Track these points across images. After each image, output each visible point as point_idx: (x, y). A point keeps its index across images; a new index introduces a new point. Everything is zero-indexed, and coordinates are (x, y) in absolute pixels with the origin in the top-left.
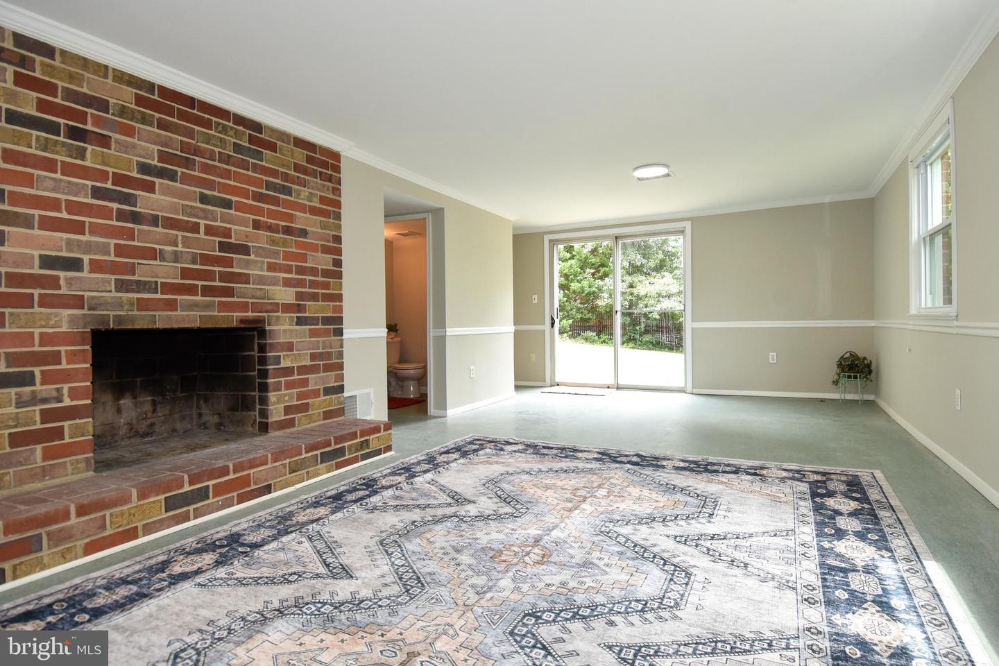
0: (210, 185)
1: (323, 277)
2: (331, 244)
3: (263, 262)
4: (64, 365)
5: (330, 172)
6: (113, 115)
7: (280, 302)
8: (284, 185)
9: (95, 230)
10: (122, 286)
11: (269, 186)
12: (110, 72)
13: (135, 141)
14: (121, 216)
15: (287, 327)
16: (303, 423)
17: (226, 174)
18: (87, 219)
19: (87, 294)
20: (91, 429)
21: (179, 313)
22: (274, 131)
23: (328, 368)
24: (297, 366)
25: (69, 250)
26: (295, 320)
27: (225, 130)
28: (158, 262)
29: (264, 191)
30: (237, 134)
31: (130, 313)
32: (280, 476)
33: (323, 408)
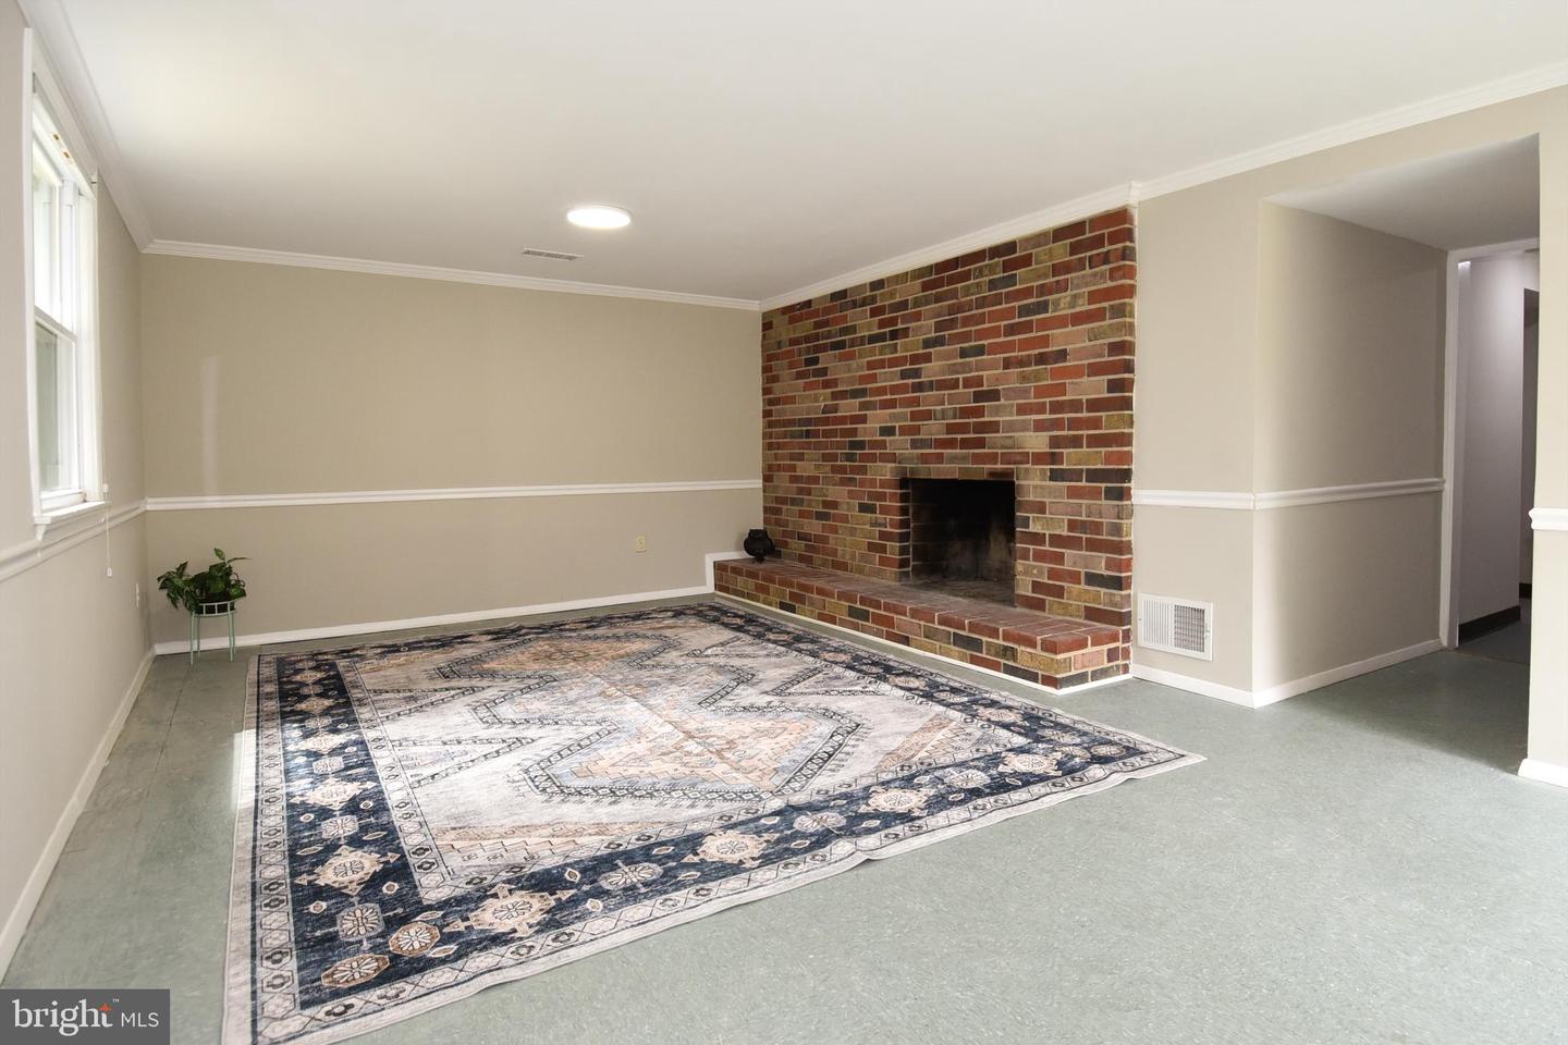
0: (969, 336)
1: (1089, 410)
2: (1106, 359)
3: (1012, 405)
5: (1106, 249)
6: (911, 308)
7: (1031, 451)
8: (1039, 302)
10: (913, 444)
11: (1022, 311)
12: (909, 275)
13: (922, 322)
14: (914, 388)
15: (1038, 482)
16: (1055, 611)
17: (983, 318)
18: (898, 396)
19: (897, 452)
21: (945, 465)
22: (1028, 240)
23: (1093, 546)
24: (1050, 535)
25: (891, 421)
26: (1049, 473)
27: (981, 271)
28: (933, 422)
29: (1016, 320)
30: (993, 269)
31: (917, 466)
33: (1085, 601)
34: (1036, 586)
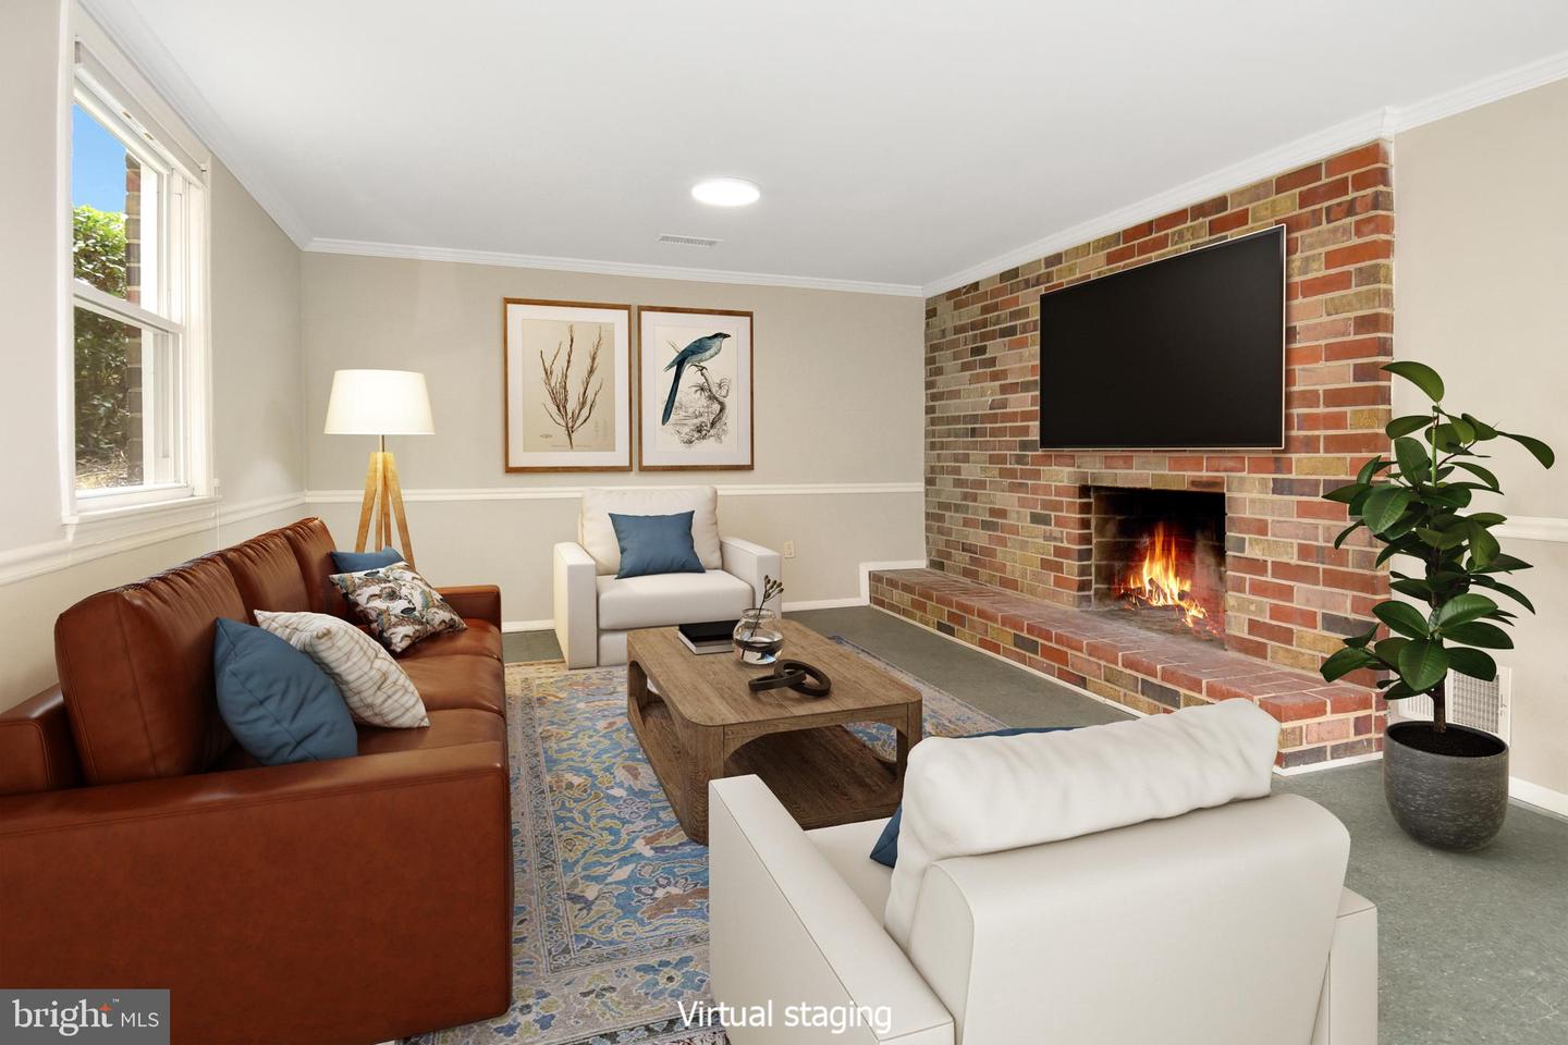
1: (1327, 405)
2: (1352, 337)
4: (1064, 513)
5: (1349, 196)
16: (1281, 660)
24: (1273, 562)
26: (1271, 485)
31: (1100, 471)
32: (1094, 677)
33: (1321, 652)
34: (1254, 626)
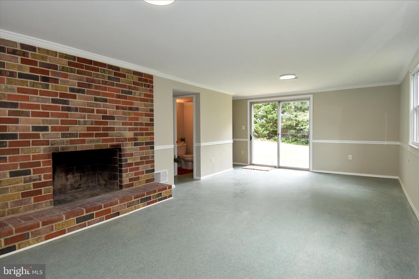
0: (98, 94)
1: (145, 126)
2: (149, 113)
4: (42, 167)
5: (148, 84)
6: (59, 70)
7: (127, 137)
8: (129, 91)
9: (53, 115)
10: (63, 136)
11: (123, 92)
12: (58, 54)
13: (68, 80)
14: (63, 109)
15: (130, 147)
16: (137, 185)
17: (105, 89)
18: (50, 111)
19: (50, 140)
20: (52, 190)
21: (86, 144)
22: (124, 69)
23: (147, 162)
24: (135, 163)
25: (43, 124)
26: (134, 144)
27: (104, 71)
28: (78, 126)
29: (120, 94)
30: (110, 73)
31: (67, 146)
32: (123, 209)
33: (145, 178)
34: (130, 180)
